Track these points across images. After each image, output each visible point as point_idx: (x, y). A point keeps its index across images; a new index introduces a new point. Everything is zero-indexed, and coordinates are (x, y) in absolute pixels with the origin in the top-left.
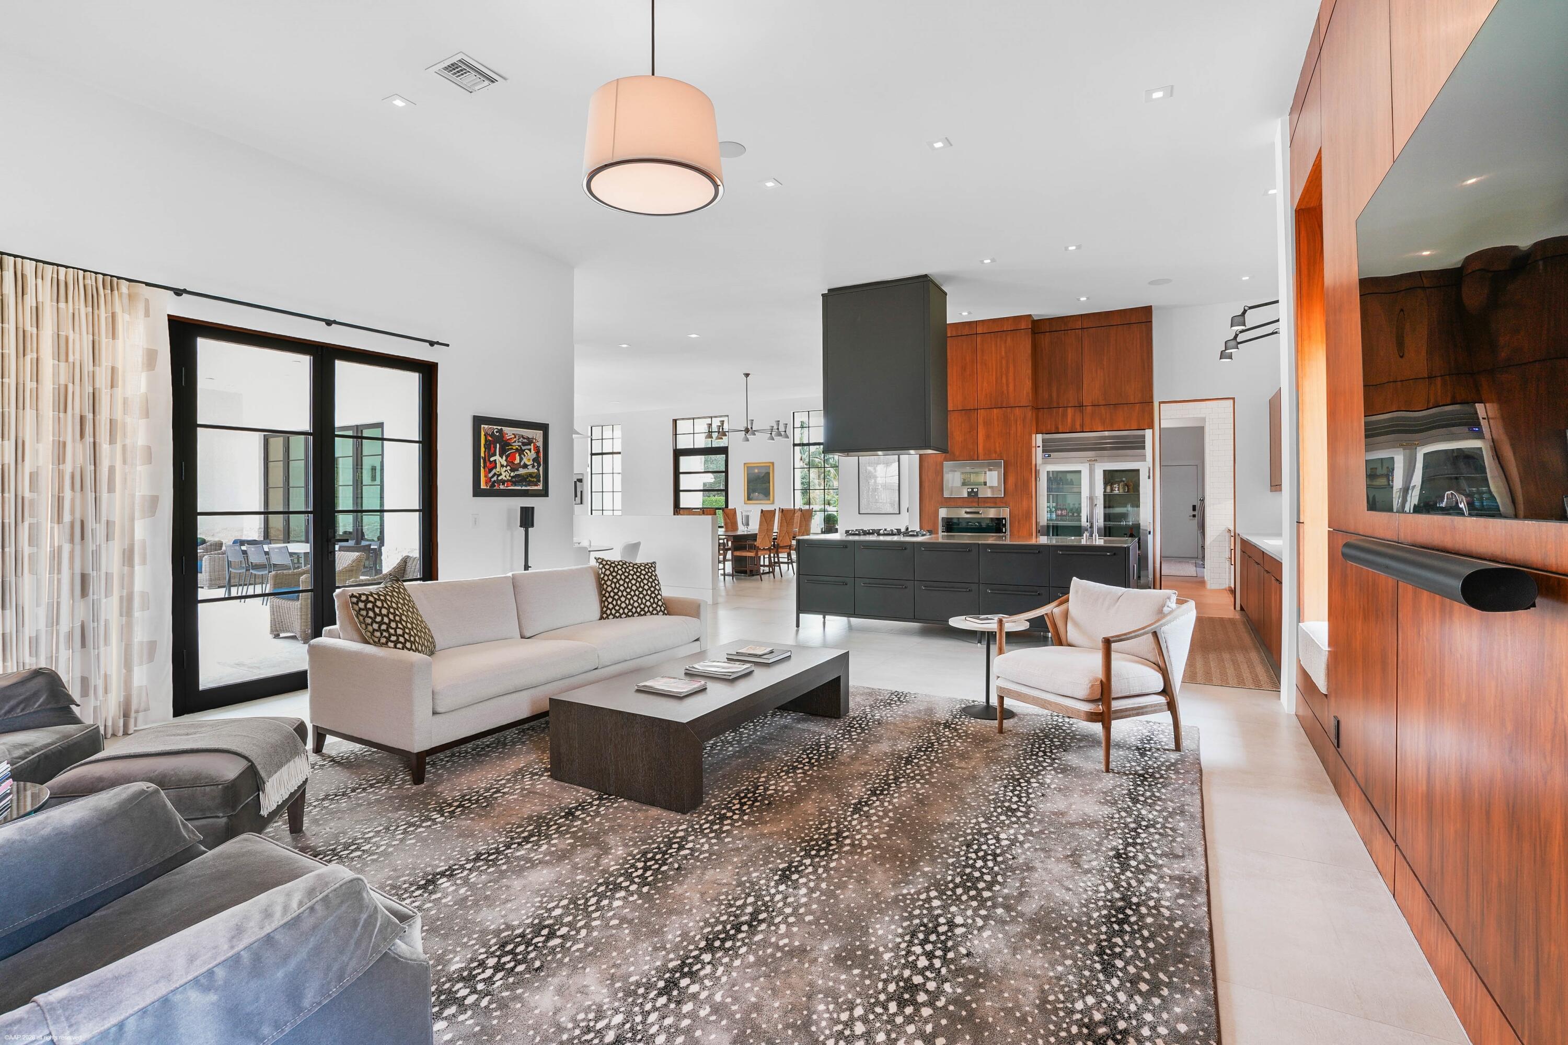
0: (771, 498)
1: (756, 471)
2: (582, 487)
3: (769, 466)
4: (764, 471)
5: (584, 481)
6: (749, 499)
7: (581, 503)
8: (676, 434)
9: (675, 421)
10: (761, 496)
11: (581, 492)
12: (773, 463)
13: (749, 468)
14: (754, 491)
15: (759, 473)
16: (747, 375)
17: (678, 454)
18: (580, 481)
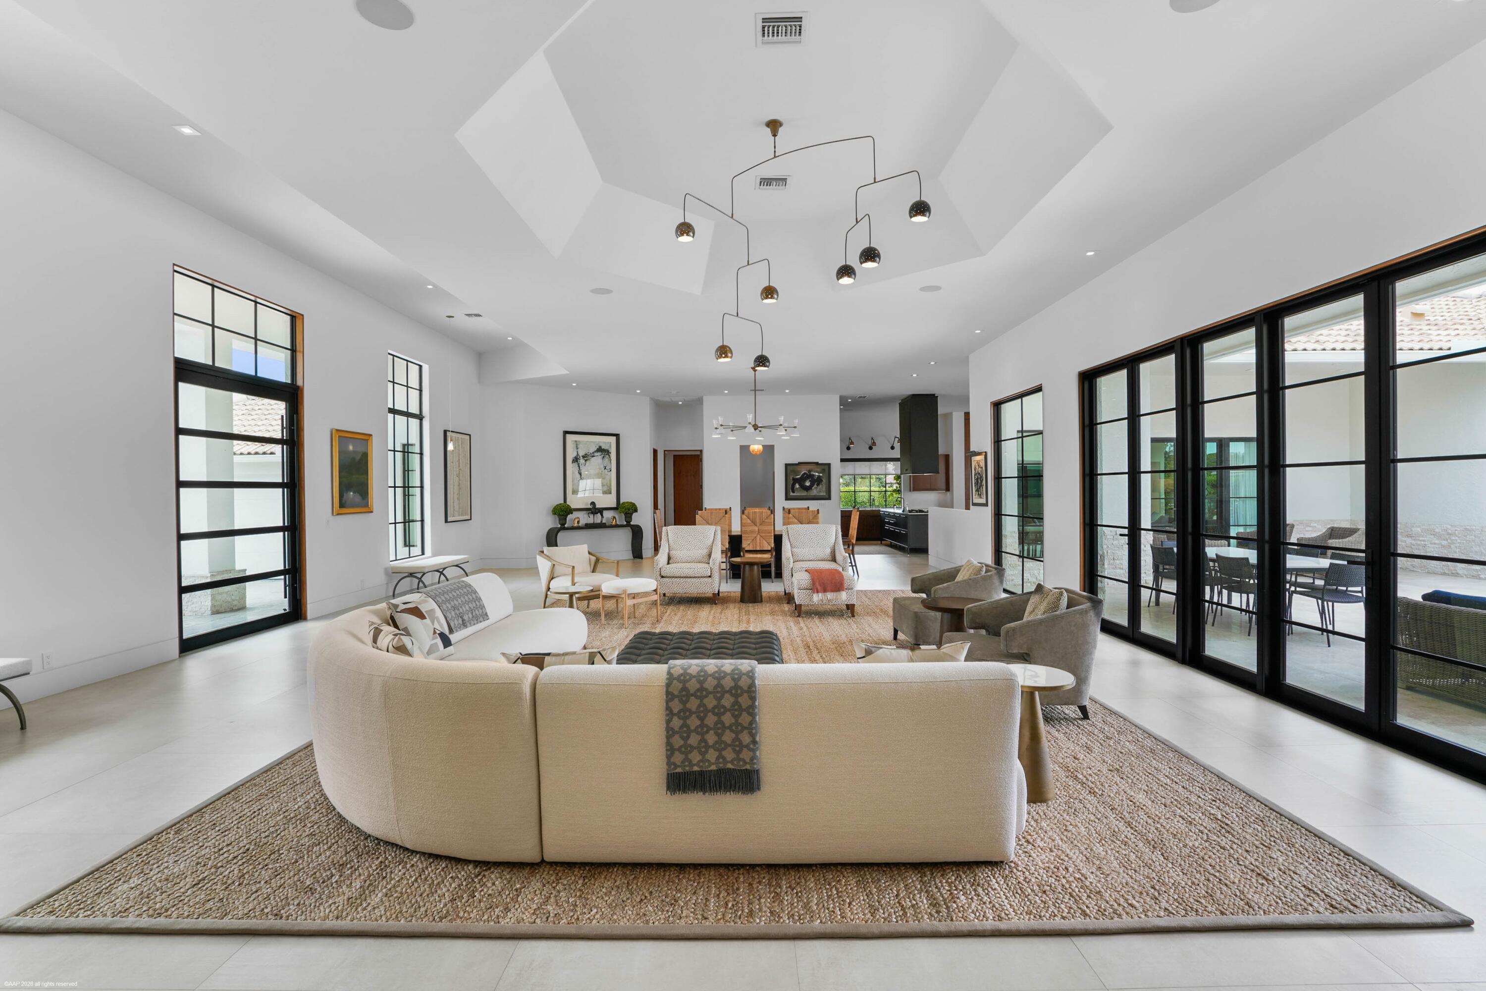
3: (367, 442)
4: (360, 450)
6: (342, 505)
10: (358, 498)
13: (342, 441)
15: (354, 452)
17: (179, 372)
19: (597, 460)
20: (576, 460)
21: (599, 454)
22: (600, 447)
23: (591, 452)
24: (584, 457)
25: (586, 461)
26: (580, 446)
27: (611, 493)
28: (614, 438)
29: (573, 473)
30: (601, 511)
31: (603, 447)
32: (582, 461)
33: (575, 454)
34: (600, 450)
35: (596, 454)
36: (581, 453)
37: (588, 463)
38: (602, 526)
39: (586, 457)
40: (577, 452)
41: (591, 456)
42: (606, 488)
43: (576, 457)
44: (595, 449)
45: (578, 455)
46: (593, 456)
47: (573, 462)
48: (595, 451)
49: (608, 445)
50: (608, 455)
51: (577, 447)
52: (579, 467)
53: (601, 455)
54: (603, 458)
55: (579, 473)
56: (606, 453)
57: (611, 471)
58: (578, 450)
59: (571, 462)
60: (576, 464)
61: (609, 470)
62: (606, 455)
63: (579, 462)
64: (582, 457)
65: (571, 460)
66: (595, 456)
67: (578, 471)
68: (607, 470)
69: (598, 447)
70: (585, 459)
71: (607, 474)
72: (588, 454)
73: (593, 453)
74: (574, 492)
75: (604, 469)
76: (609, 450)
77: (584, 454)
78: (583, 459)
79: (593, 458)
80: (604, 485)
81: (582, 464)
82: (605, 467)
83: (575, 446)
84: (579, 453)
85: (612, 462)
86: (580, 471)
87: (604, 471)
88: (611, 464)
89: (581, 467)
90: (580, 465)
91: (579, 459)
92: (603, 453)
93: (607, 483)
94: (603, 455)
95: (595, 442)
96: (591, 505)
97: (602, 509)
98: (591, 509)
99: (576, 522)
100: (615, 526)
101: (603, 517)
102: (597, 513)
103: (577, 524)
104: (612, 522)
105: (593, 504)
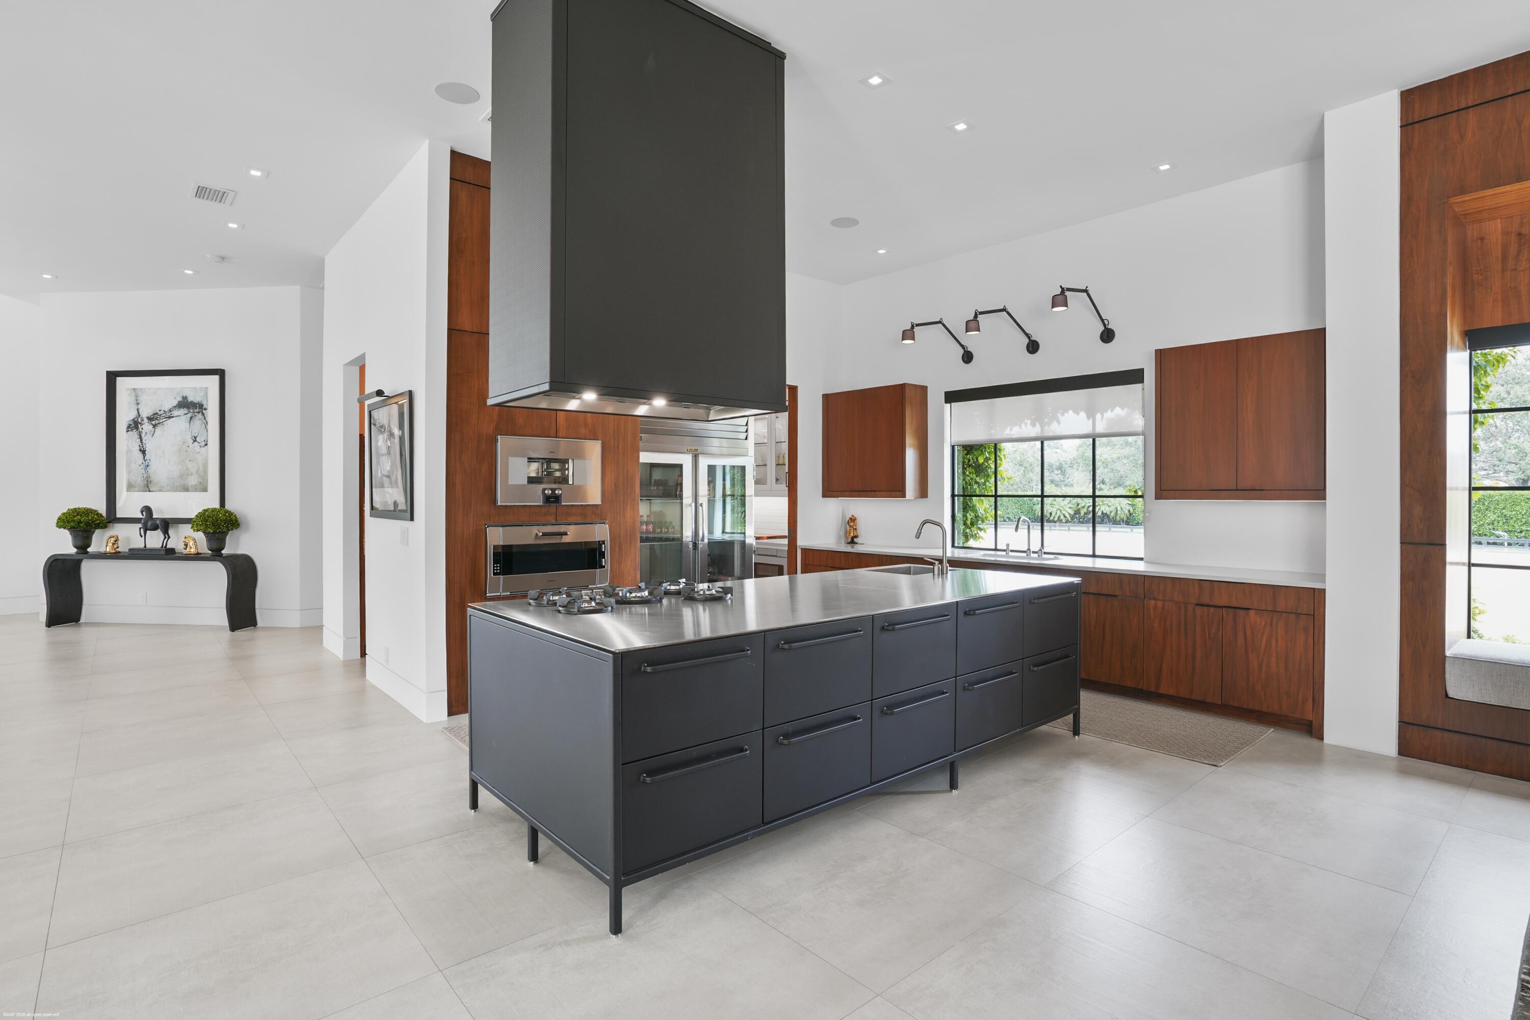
19: (179, 425)
20: (135, 425)
21: (183, 411)
22: (185, 398)
23: (166, 408)
24: (150, 419)
25: (154, 426)
26: (143, 399)
27: (205, 490)
28: (216, 378)
29: (129, 451)
30: (165, 525)
31: (190, 399)
32: (147, 427)
33: (133, 415)
34: (185, 404)
35: (175, 413)
36: (146, 412)
37: (159, 430)
38: (168, 554)
39: (154, 420)
40: (138, 410)
41: (165, 418)
42: (196, 480)
43: (133, 420)
44: (175, 403)
45: (139, 415)
46: (170, 417)
47: (129, 429)
48: (175, 407)
49: (202, 394)
50: (201, 414)
51: (137, 400)
52: (141, 438)
53: (187, 414)
54: (190, 420)
55: (140, 450)
56: (196, 411)
57: (206, 445)
58: (139, 406)
59: (125, 430)
60: (134, 434)
61: (203, 444)
62: (196, 414)
63: (141, 429)
64: (146, 420)
65: (126, 427)
66: (173, 417)
67: (140, 446)
68: (200, 444)
69: (180, 399)
70: (153, 423)
71: (199, 452)
72: (159, 414)
73: (170, 411)
74: (130, 487)
75: (192, 441)
76: (204, 403)
77: (150, 415)
78: (149, 423)
79: (170, 420)
80: (192, 474)
81: (146, 433)
82: (195, 438)
83: (133, 398)
84: (140, 411)
85: (209, 427)
86: (143, 447)
87: (191, 445)
88: (207, 431)
89: (144, 438)
90: (143, 435)
91: (140, 423)
92: (191, 411)
93: (198, 470)
94: (190, 413)
95: (174, 388)
96: (142, 512)
97: (168, 520)
98: (142, 521)
99: (111, 544)
100: (192, 556)
101: (169, 537)
102: (155, 528)
103: (112, 549)
104: (187, 547)
105: (148, 510)
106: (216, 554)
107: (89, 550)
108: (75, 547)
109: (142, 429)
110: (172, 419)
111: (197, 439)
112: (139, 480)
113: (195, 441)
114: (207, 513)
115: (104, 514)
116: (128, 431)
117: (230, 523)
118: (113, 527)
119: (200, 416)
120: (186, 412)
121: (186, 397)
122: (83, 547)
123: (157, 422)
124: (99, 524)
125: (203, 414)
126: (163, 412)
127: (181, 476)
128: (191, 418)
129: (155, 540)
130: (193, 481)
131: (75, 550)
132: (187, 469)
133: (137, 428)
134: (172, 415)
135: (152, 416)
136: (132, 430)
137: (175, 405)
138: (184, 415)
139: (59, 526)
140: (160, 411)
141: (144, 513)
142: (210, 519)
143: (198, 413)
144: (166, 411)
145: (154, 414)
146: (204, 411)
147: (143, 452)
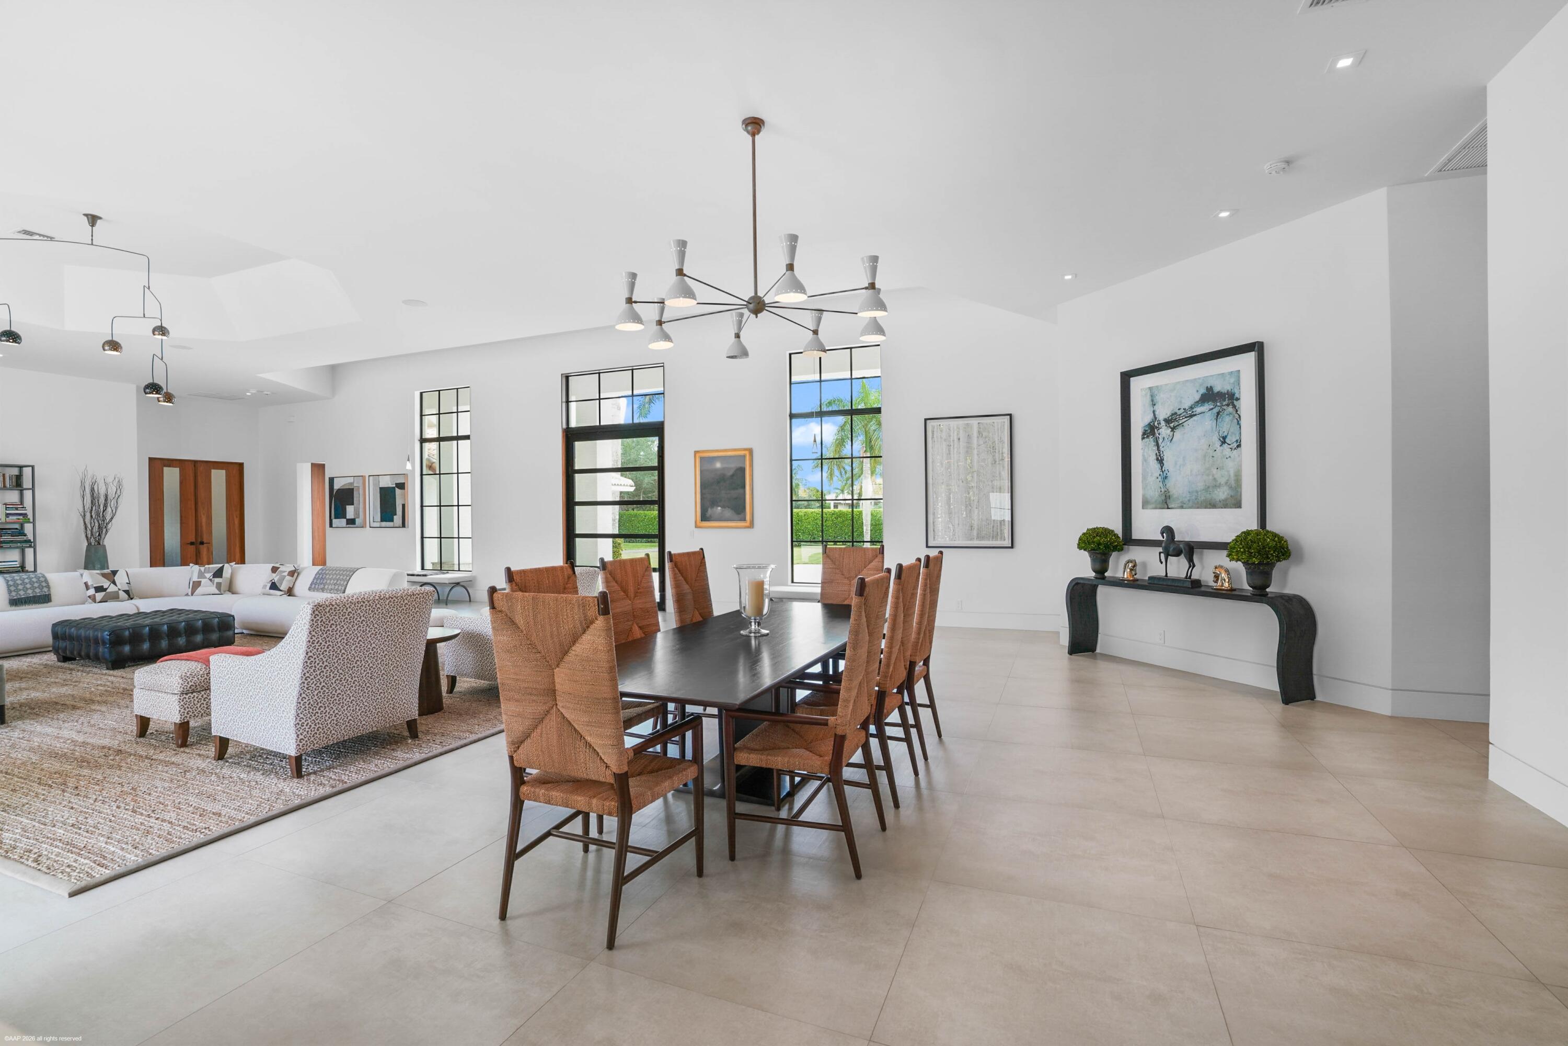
0: (748, 517)
1: (718, 465)
2: (404, 497)
3: (744, 456)
4: (733, 465)
5: (409, 486)
6: (705, 517)
7: (404, 525)
8: (568, 402)
9: (567, 378)
10: (728, 513)
11: (404, 506)
12: (751, 451)
13: (704, 460)
14: (714, 503)
15: (723, 469)
16: (754, 125)
17: (572, 436)
18: (401, 486)
19: (1203, 424)
20: (1150, 431)
21: (1207, 406)
22: (1210, 389)
23: (1187, 405)
24: (1167, 421)
25: (1173, 429)
26: (1160, 398)
27: (1238, 505)
28: (1252, 356)
29: (1145, 460)
30: (1190, 550)
31: (1216, 389)
32: (1164, 431)
33: (1148, 418)
34: (1209, 396)
35: (1199, 409)
36: (1163, 413)
37: (1178, 433)
38: (1193, 587)
39: (1173, 421)
40: (1154, 412)
41: (1186, 418)
42: (1226, 493)
43: (1149, 424)
44: (1197, 397)
45: (1156, 418)
46: (1191, 416)
47: (1145, 435)
48: (1197, 402)
49: (1232, 380)
50: (1231, 406)
51: (1152, 401)
52: (1158, 445)
53: (1212, 409)
54: (1217, 416)
55: (1157, 459)
56: (1224, 403)
57: (1239, 446)
58: (1156, 407)
59: (1140, 437)
60: (1151, 439)
61: (1235, 445)
62: (1225, 407)
63: (1157, 435)
64: (1163, 423)
65: (1141, 434)
66: (1196, 415)
67: (1156, 454)
68: (1230, 446)
69: (1203, 391)
70: (1172, 425)
71: (1230, 457)
72: (1178, 414)
73: (1191, 408)
74: (1145, 504)
75: (1220, 443)
76: (1236, 391)
77: (1168, 415)
78: (1166, 426)
79: (1192, 419)
80: (1219, 486)
81: (1164, 438)
82: (1224, 438)
83: (1149, 398)
84: (1157, 413)
85: (1243, 422)
86: (1160, 455)
87: (1219, 449)
88: (1240, 427)
89: (1161, 445)
90: (1160, 441)
91: (1157, 427)
92: (1218, 404)
93: (1228, 480)
94: (1217, 408)
95: (1195, 379)
96: (1162, 533)
97: (1192, 544)
98: (1163, 545)
99: (1128, 570)
100: (1224, 592)
101: (1194, 566)
102: (1177, 554)
103: (1130, 576)
104: (1217, 580)
105: (1168, 531)
106: (1260, 594)
107: (1106, 574)
108: (1094, 571)
109: (1159, 434)
110: (1195, 418)
111: (1227, 440)
112: (1154, 493)
113: (1224, 442)
114: (1249, 538)
115: (1120, 535)
116: (1143, 438)
117: (1281, 552)
118: (1128, 549)
119: (1230, 409)
120: (1212, 407)
121: (1211, 387)
122: (1101, 571)
123: (1177, 423)
124: (1117, 546)
125: (1234, 406)
126: (1182, 411)
127: (1207, 489)
128: (1218, 413)
129: (1177, 568)
130: (1222, 494)
131: (1093, 574)
132: (1215, 479)
133: (1154, 434)
134: (1194, 413)
135: (1170, 418)
136: (1148, 437)
137: (1198, 400)
138: (1209, 410)
139: (1080, 547)
140: (1179, 409)
141: (1164, 534)
142: (1255, 545)
143: (1228, 405)
144: (1187, 408)
145: (1173, 415)
146: (1235, 402)
147: (1160, 461)
